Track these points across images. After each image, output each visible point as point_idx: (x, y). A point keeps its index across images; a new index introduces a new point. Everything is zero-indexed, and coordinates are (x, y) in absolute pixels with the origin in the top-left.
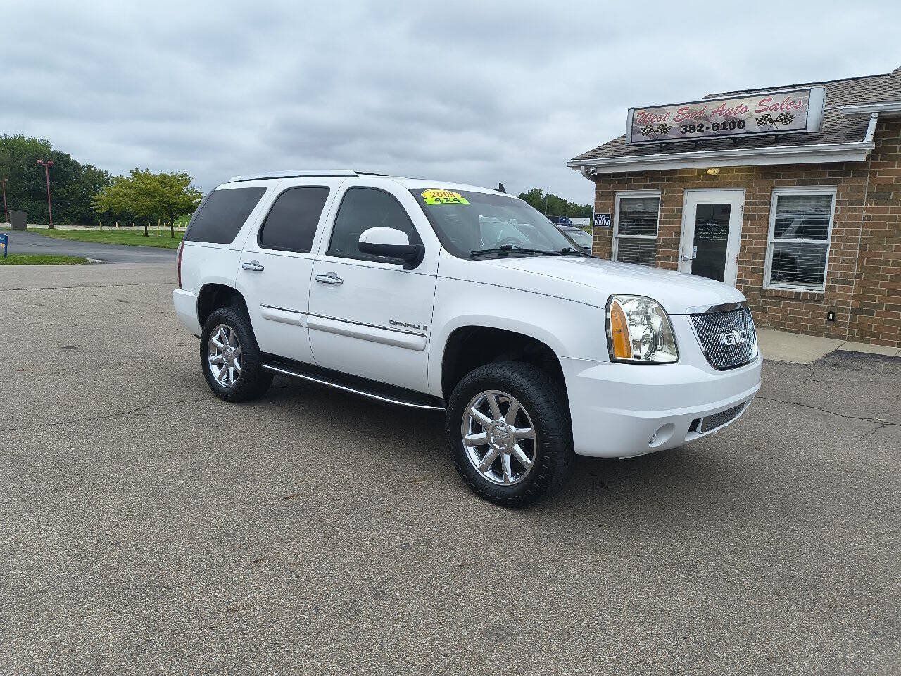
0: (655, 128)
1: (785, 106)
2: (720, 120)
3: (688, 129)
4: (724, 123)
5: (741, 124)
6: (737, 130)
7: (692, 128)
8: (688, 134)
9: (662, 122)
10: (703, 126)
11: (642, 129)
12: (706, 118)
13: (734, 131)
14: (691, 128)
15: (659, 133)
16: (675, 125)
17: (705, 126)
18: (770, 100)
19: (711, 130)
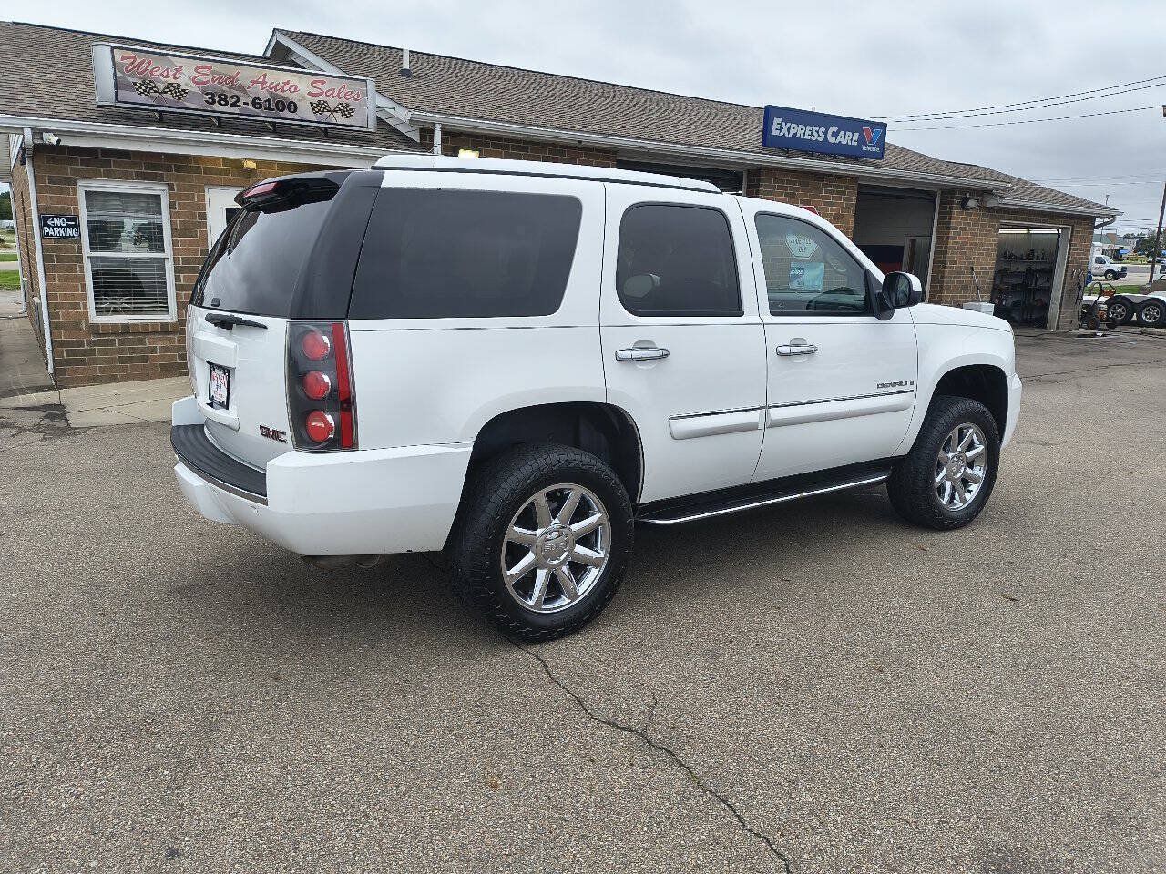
0: (161, 87)
1: (342, 95)
2: (264, 96)
3: (217, 99)
4: (269, 101)
5: (292, 107)
6: (286, 114)
7: (223, 99)
8: (217, 107)
9: (171, 80)
10: (239, 100)
11: (135, 84)
12: (241, 88)
13: (282, 114)
14: (220, 99)
15: (168, 96)
16: (194, 88)
17: (243, 100)
18: (323, 82)
19: (250, 107)
